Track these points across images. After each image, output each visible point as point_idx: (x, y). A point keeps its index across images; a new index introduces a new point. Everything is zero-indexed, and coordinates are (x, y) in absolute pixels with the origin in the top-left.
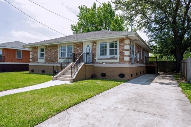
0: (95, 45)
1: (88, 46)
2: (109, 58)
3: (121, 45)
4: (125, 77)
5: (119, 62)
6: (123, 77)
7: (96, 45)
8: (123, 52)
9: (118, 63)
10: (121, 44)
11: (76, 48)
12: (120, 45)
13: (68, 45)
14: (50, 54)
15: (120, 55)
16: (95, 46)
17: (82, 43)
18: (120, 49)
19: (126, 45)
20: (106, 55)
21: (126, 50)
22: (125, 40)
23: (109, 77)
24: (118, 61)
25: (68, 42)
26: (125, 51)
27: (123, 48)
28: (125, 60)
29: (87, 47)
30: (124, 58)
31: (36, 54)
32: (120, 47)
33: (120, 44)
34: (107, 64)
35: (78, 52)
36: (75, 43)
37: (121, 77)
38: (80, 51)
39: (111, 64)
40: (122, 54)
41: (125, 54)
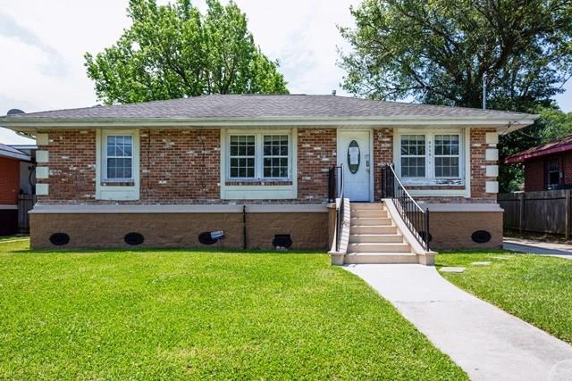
0: (388, 142)
1: (354, 144)
2: (433, 183)
3: (475, 147)
4: (491, 240)
5: (469, 196)
6: (484, 242)
7: (391, 142)
8: (483, 167)
9: (467, 199)
10: (476, 145)
11: (308, 145)
12: (471, 148)
13: (268, 133)
14: (170, 166)
15: (471, 175)
16: (388, 145)
17: (335, 130)
18: (472, 159)
19: (490, 148)
20: (424, 175)
21: (490, 163)
22: (487, 134)
23: (440, 242)
24: (467, 193)
25: (268, 124)
26: (487, 164)
27: (480, 156)
28: (487, 191)
29: (350, 146)
30: (484, 186)
31: (77, 160)
32: (472, 153)
33: (471, 143)
34: (431, 202)
35: (318, 162)
36: (301, 130)
37: (480, 242)
38: (325, 159)
39: (445, 202)
40: (477, 172)
41: (487, 175)
